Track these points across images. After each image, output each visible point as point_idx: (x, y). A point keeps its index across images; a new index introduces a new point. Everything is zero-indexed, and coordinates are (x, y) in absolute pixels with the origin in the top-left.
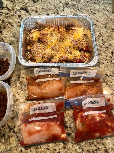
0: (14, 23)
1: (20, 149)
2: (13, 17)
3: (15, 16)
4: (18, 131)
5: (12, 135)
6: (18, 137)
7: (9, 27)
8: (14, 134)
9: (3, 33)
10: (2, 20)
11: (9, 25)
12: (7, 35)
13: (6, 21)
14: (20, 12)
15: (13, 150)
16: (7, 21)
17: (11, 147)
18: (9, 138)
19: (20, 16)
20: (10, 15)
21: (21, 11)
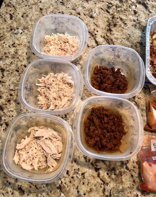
0: (128, 20)
1: (135, 193)
2: (127, 13)
3: (129, 11)
4: (133, 169)
5: (125, 172)
6: (132, 176)
7: (120, 26)
8: (128, 171)
9: (112, 33)
10: (112, 15)
11: (120, 23)
12: (118, 36)
13: (116, 16)
14: (136, 6)
15: (126, 193)
16: (118, 17)
17: (123, 188)
18: (122, 176)
19: (135, 13)
20: (123, 9)
21: (138, 6)
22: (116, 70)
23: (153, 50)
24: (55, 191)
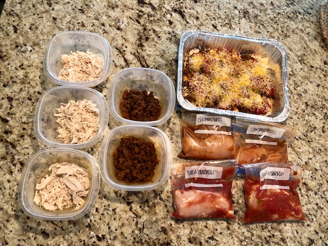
0: (162, 33)
1: (169, 222)
2: (161, 24)
3: (164, 21)
4: (167, 199)
5: (158, 203)
6: (166, 206)
7: (153, 39)
8: (161, 202)
9: (144, 48)
10: (143, 25)
11: (153, 36)
12: (151, 53)
13: (149, 28)
14: (172, 15)
15: (160, 223)
16: (151, 29)
17: (157, 219)
18: (155, 207)
19: (171, 23)
20: (156, 19)
21: (174, 14)
22: (149, 93)
23: (189, 70)
24: (84, 231)
